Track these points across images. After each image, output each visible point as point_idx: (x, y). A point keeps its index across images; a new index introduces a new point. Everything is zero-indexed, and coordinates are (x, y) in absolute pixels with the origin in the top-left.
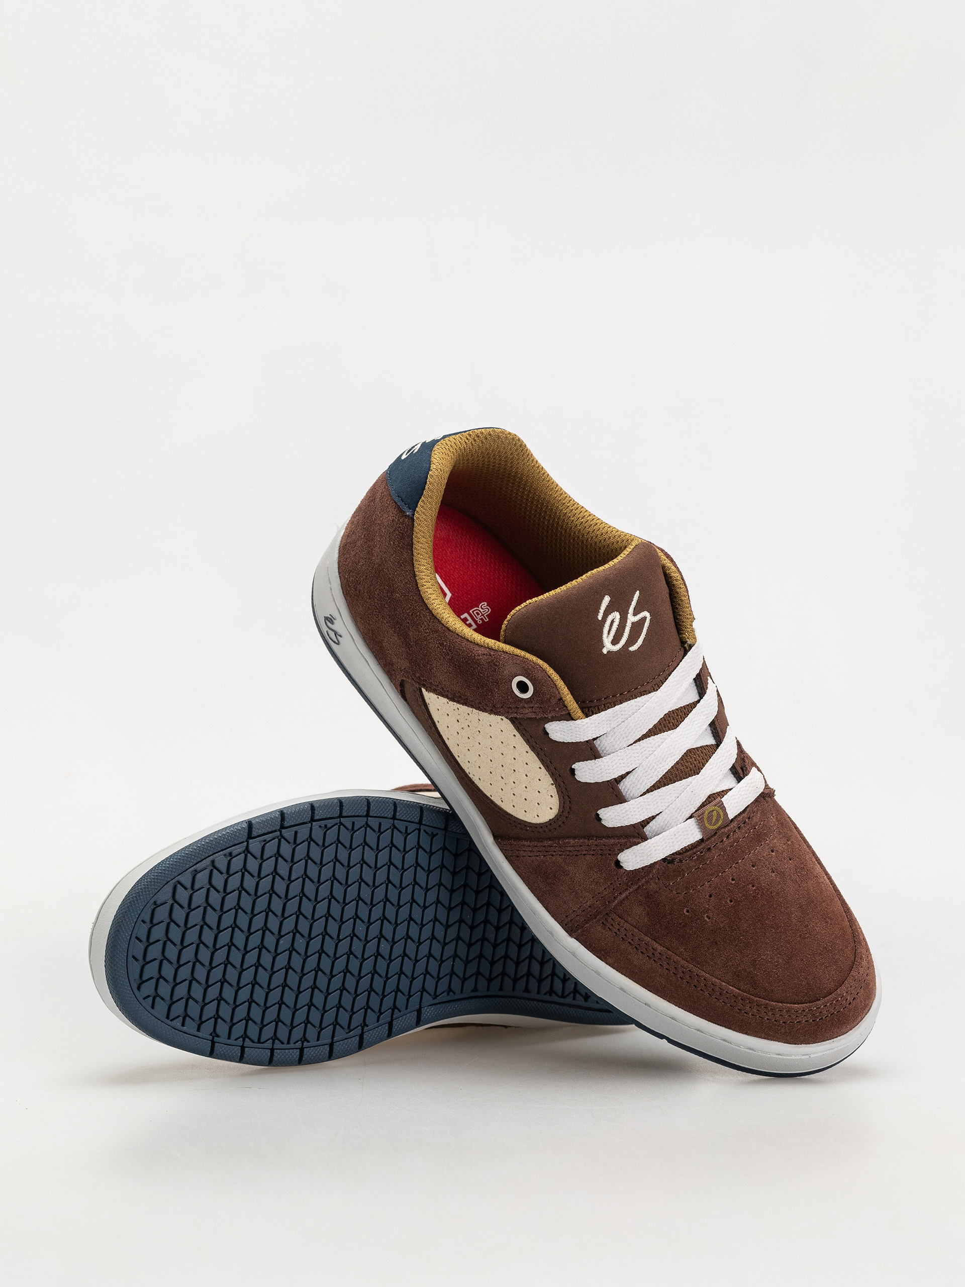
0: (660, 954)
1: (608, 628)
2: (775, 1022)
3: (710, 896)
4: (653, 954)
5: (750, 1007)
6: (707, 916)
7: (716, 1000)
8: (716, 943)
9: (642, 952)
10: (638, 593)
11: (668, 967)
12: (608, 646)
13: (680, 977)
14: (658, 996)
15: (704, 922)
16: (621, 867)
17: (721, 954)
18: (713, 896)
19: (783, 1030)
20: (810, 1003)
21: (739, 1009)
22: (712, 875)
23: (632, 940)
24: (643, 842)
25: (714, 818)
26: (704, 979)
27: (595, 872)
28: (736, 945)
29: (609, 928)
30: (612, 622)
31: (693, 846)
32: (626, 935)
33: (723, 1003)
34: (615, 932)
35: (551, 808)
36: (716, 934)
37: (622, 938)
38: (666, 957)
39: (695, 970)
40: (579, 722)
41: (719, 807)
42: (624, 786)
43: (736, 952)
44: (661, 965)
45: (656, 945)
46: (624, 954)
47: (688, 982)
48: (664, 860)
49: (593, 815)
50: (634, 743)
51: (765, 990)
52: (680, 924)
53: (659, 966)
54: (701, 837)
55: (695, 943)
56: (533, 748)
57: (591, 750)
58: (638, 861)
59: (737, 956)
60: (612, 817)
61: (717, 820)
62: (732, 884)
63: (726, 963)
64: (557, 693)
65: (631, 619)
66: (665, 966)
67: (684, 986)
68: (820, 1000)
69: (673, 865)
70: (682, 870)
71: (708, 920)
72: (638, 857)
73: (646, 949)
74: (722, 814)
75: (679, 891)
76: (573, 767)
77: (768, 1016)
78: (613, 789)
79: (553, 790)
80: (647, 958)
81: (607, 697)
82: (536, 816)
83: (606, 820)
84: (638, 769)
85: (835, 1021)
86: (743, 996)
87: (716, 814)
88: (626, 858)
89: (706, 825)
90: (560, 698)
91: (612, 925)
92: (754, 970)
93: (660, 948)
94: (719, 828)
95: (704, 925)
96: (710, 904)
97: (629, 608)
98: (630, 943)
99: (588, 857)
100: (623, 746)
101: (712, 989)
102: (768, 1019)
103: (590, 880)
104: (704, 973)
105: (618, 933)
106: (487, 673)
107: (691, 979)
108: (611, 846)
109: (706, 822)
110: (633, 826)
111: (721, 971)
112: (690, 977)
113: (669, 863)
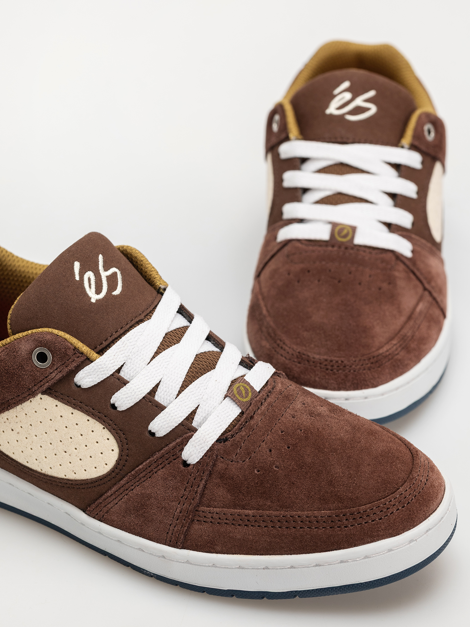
0: (253, 516)
1: (88, 284)
2: (373, 522)
3: (270, 451)
4: (248, 520)
5: (347, 520)
6: (276, 467)
7: (316, 529)
8: (293, 483)
9: (239, 525)
10: (101, 257)
11: (265, 524)
12: (94, 297)
13: (279, 527)
14: (270, 555)
15: (275, 472)
16: (189, 465)
17: (301, 490)
18: (272, 450)
19: (383, 527)
20: (392, 494)
21: (339, 527)
22: (264, 434)
23: (226, 519)
24: (195, 433)
25: (244, 392)
26: (298, 517)
27: (171, 480)
28: (310, 477)
29: (204, 521)
30: (89, 279)
31: (237, 420)
32: (220, 518)
33: (324, 529)
34: (211, 522)
35: (113, 450)
36: (290, 477)
37: (218, 523)
38: (260, 516)
39: (288, 514)
40: (97, 360)
41: (242, 383)
42: (159, 397)
43: (312, 482)
44: (259, 526)
45: (247, 512)
46: (226, 535)
47: (287, 528)
48: (219, 440)
49: (147, 434)
50: (150, 361)
51: (351, 499)
52: (257, 483)
53: (258, 528)
54: (240, 411)
55: (276, 492)
56: (75, 406)
57: (119, 380)
58: (199, 450)
59: (315, 485)
60: (161, 424)
61: (247, 393)
62: (283, 435)
63: (309, 495)
64: (69, 344)
65: (104, 275)
66: (263, 524)
67: (285, 533)
68: (399, 489)
69: (228, 441)
70: (238, 441)
71: (278, 469)
72: (197, 447)
73: (241, 520)
74: (248, 387)
75: (243, 459)
76: (112, 402)
77: (365, 519)
78: (151, 402)
79: (107, 434)
80: (246, 527)
81: (112, 334)
82: (105, 466)
83: (157, 431)
84: (164, 379)
85: (421, 500)
86: (336, 513)
87: (243, 388)
88: (188, 453)
89: (239, 399)
90: (73, 348)
91: (205, 517)
92: (334, 487)
93: (250, 512)
94: (251, 400)
95: (277, 474)
96: (273, 456)
97: (98, 267)
98: (226, 523)
99: (159, 473)
100: (143, 366)
101: (309, 522)
102: (366, 523)
103: (170, 489)
104: (295, 513)
105: (213, 521)
106: (11, 363)
107: (288, 523)
108: (172, 451)
109: (237, 396)
110: (181, 424)
111: (309, 503)
112: (287, 521)
113: (224, 442)
